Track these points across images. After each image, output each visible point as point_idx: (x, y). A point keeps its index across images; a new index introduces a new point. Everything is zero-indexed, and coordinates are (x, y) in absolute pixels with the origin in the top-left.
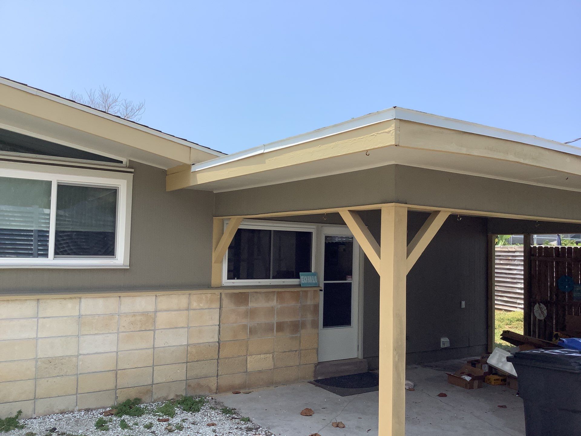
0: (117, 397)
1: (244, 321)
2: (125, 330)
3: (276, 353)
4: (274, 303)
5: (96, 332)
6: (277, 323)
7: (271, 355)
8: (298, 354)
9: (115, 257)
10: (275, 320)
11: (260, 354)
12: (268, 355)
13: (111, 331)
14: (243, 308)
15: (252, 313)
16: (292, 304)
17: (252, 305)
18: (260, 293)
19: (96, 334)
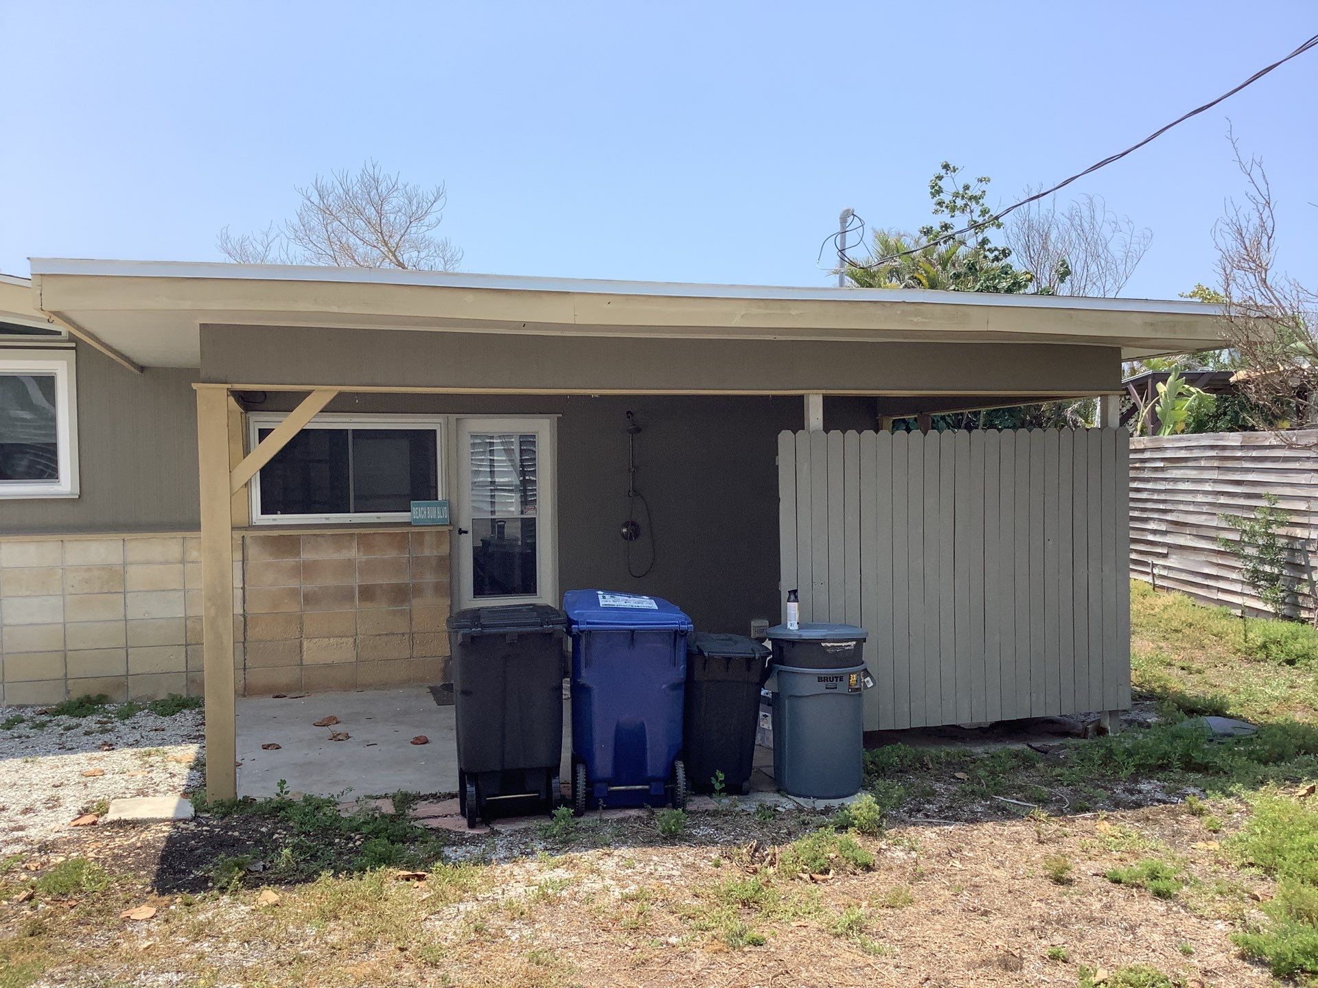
0: (68, 692)
1: (293, 584)
2: (74, 592)
3: (360, 636)
4: (353, 553)
5: (28, 593)
6: (359, 586)
7: (351, 640)
8: (407, 639)
9: (58, 482)
10: (356, 581)
11: (329, 638)
12: (344, 640)
13: (51, 593)
14: (289, 561)
15: (307, 570)
16: (391, 554)
17: (307, 556)
18: (323, 536)
19: (27, 596)
